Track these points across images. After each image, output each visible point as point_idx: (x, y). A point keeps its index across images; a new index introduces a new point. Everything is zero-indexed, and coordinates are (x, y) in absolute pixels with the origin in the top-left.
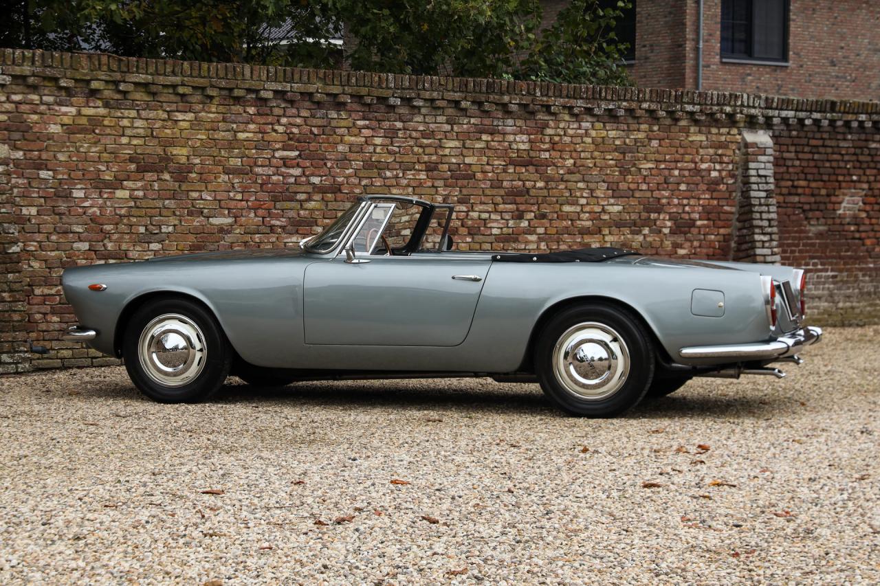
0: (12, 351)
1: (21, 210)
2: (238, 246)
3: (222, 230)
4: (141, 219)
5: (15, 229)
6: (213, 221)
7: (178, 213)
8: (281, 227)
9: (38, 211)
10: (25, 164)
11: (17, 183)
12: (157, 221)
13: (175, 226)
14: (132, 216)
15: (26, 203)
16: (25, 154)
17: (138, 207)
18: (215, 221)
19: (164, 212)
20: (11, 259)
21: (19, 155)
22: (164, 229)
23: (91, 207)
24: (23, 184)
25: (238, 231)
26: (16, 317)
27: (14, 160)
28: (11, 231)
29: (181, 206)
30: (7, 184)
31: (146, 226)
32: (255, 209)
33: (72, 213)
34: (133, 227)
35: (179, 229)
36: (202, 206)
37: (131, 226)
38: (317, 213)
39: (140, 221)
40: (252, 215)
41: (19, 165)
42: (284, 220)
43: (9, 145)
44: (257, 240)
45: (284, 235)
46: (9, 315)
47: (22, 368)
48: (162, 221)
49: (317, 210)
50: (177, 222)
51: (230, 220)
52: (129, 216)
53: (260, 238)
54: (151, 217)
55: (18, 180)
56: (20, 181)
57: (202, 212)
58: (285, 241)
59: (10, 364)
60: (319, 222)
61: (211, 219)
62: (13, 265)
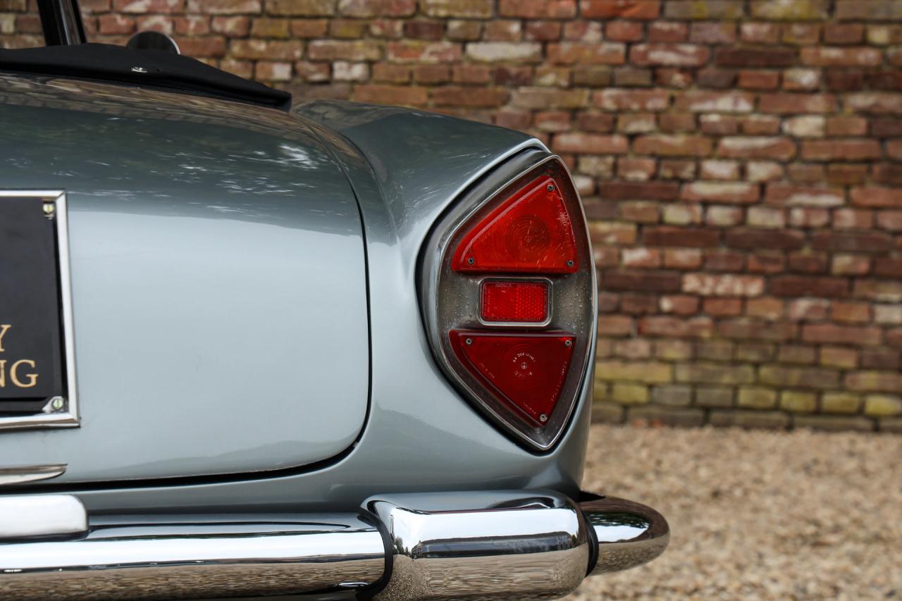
2: (554, 119)
3: (501, 74)
4: (280, 45)
6: (477, 51)
7: (376, 30)
8: (683, 69)
9: (16, 23)
12: (318, 50)
13: (370, 63)
14: (259, 38)
17: (272, 16)
18: (486, 52)
19: (340, 28)
22: (341, 71)
23: (150, 13)
25: (549, 79)
29: (385, 12)
31: (293, 63)
32: (606, 19)
33: (103, 29)
34: (259, 65)
35: (380, 72)
36: (442, 13)
37: (254, 62)
38: (797, 29)
39: (273, 50)
40: (592, 34)
42: (690, 49)
44: (609, 104)
45: (694, 92)
48: (332, 50)
49: (801, 21)
50: (374, 54)
51: (526, 50)
52: (246, 37)
53: (617, 100)
54: (307, 40)
57: (445, 28)
58: (697, 107)
60: (808, 54)
61: (471, 48)
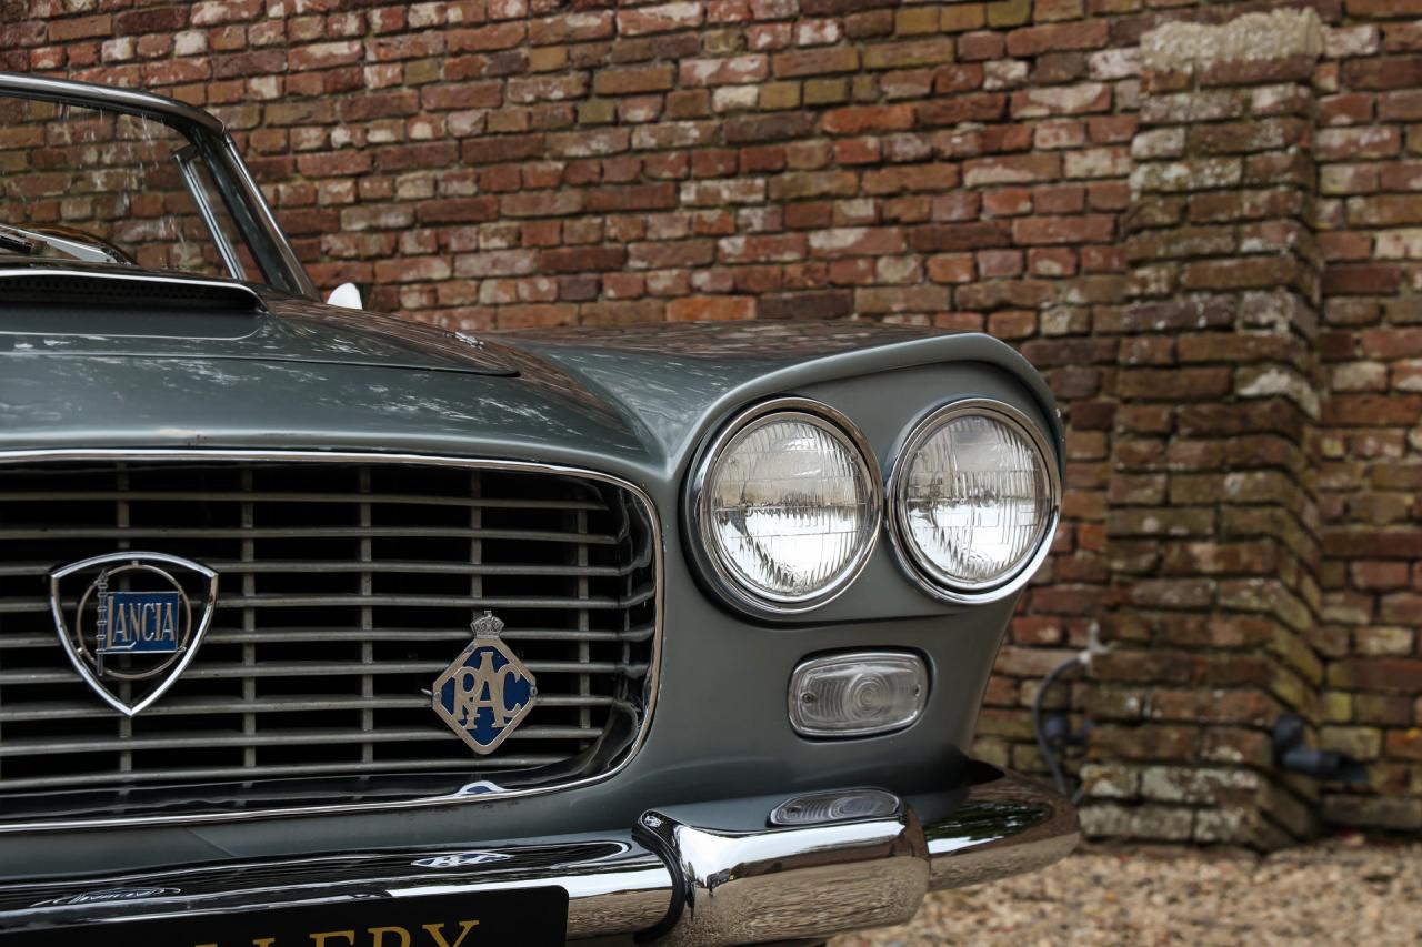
0: (1189, 756)
1: (1373, 243)
5: (1282, 311)
10: (1381, 71)
11: (1355, 143)
15: (1388, 215)
16: (1382, 35)
20: (1245, 418)
21: (1360, 38)
24: (1372, 146)
26: (1225, 633)
27: (1342, 60)
28: (1264, 319)
30: (1284, 148)
41: (1356, 79)
43: (1319, 11)
46: (1203, 627)
47: (1211, 828)
55: (1355, 133)
56: (1365, 136)
59: (1171, 805)
62: (1248, 442)
